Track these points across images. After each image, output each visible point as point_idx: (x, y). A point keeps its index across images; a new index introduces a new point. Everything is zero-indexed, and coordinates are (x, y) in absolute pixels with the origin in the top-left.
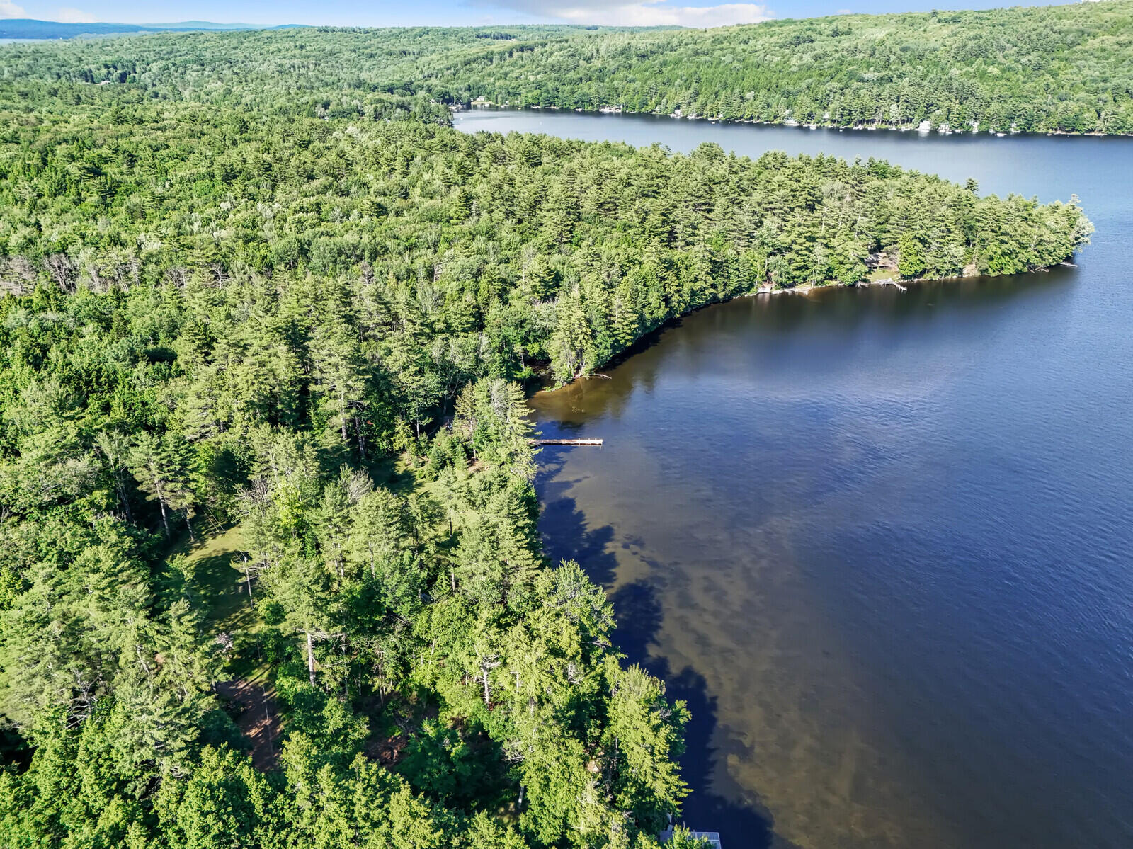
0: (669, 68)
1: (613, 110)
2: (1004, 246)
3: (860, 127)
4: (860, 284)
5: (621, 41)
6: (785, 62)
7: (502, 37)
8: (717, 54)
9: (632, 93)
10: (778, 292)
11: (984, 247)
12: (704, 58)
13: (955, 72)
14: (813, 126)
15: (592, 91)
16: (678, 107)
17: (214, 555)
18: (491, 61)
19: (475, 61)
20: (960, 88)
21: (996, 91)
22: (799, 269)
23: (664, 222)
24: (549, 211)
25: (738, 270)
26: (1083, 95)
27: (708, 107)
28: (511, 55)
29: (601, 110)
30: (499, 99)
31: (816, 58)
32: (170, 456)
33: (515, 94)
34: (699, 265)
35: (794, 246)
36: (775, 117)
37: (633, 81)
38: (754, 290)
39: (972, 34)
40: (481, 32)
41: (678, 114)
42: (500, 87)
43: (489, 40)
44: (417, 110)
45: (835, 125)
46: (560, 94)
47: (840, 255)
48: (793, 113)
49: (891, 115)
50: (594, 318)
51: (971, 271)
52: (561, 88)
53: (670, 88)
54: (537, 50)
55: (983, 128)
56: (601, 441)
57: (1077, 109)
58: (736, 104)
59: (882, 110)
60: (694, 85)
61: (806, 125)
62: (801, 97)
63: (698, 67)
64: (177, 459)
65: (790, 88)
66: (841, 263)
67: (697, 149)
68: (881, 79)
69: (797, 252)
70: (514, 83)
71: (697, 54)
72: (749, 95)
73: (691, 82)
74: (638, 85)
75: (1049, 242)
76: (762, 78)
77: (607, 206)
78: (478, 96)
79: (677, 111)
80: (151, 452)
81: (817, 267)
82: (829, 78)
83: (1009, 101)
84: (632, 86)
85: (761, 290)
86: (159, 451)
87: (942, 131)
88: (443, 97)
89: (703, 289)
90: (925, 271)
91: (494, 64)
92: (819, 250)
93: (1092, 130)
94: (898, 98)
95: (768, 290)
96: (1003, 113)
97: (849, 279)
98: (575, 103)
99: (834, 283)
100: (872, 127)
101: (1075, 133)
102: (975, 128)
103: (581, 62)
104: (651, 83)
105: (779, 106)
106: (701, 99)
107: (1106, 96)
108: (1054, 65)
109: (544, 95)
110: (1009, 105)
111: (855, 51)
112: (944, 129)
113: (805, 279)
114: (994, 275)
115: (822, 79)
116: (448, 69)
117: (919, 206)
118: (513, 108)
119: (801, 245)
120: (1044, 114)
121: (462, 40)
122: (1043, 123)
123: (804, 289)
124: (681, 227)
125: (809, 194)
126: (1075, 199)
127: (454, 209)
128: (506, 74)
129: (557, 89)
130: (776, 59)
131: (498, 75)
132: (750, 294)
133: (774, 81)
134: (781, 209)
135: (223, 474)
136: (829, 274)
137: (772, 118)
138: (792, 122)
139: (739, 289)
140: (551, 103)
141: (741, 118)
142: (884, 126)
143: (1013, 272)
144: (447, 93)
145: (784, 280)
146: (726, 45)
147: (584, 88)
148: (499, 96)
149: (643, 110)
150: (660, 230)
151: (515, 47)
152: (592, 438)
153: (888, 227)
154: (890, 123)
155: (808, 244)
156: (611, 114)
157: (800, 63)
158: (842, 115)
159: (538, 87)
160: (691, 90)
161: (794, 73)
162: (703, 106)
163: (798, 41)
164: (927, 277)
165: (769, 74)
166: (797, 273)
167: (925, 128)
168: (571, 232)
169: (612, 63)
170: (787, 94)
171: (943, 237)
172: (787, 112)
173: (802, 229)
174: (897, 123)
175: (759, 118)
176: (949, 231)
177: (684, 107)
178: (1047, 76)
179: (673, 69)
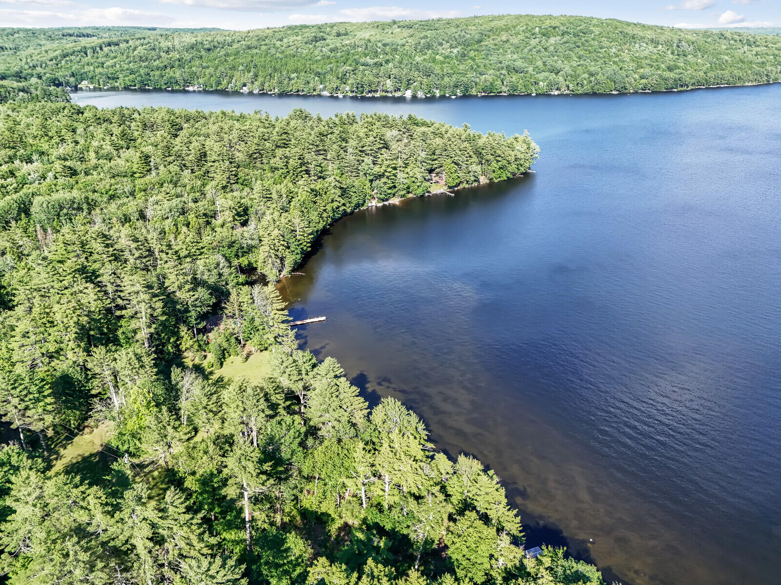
0: (232, 58)
1: (196, 88)
2: (500, 163)
3: (370, 95)
4: (427, 194)
5: (189, 39)
6: (311, 54)
7: (84, 36)
8: (264, 48)
9: (208, 76)
10: (380, 205)
11: (489, 165)
12: (255, 51)
13: (418, 59)
14: (341, 96)
15: (177, 75)
16: (245, 85)
17: (74, 461)
18: (86, 54)
19: (73, 53)
20: (424, 69)
21: (445, 70)
22: (390, 188)
23: (302, 165)
24: (214, 162)
25: (355, 192)
26: (492, 71)
27: (267, 84)
28: (101, 49)
29: (187, 89)
30: (101, 83)
31: (331, 50)
32: (26, 388)
33: (113, 79)
34: (332, 191)
35: (386, 174)
36: (314, 90)
37: (208, 67)
38: (366, 205)
39: (422, 35)
40: (65, 32)
41: (245, 90)
42: (100, 73)
43: (73, 38)
44: (38, 93)
45: (354, 94)
46: (151, 78)
47: (412, 177)
48: (325, 87)
49: (388, 86)
50: (285, 234)
51: (483, 180)
52: (152, 73)
53: (236, 72)
54: (123, 46)
55: (442, 93)
56: (324, 318)
57: (491, 80)
58: (286, 82)
59: (382, 84)
60: (253, 70)
61: (335, 95)
62: (328, 77)
63: (252, 57)
64: (34, 389)
65: (320, 70)
66: (414, 182)
67: (291, 112)
68: (376, 64)
69: (388, 178)
70: (111, 70)
71: (249, 48)
72: (294, 75)
73: (250, 68)
74: (211, 70)
75: (521, 159)
76: (299, 64)
77: (255, 156)
78: (82, 80)
79: (244, 88)
80: (10, 388)
81: (401, 186)
82: (342, 64)
83: (453, 76)
84: (207, 71)
85: (370, 205)
86: (16, 385)
87: (419, 96)
88: (54, 82)
89: (338, 208)
90: (461, 182)
91: (89, 56)
92: (400, 175)
93: (501, 92)
94: (390, 76)
95: (374, 204)
96: (452, 84)
97: (419, 192)
98: (165, 84)
99: (410, 195)
100: (378, 95)
101: (492, 94)
102: (438, 93)
103: (162, 54)
104: (221, 68)
105: (315, 82)
106: (260, 79)
107: (504, 72)
108: (472, 54)
109: (139, 79)
110: (454, 78)
111: (355, 46)
112: (420, 94)
113: (394, 195)
114: (496, 181)
115: (339, 64)
116: (51, 60)
117: (450, 143)
118: (114, 89)
119: (390, 172)
120: (474, 83)
121: (50, 38)
122: (474, 89)
123: (395, 201)
124: (313, 166)
125: (381, 139)
126: (526, 132)
127: (136, 166)
128: (103, 64)
129: (148, 74)
130: (305, 52)
131: (96, 64)
132: (365, 208)
133: (308, 66)
134: (371, 150)
135: (66, 395)
136: (408, 190)
137: (312, 91)
138: (326, 93)
139: (358, 205)
140: (146, 85)
141: (291, 91)
142: (384, 94)
143: (506, 179)
144: (56, 79)
145: (383, 196)
146: (267, 41)
147: (169, 73)
148: (101, 81)
149: (219, 88)
150: (300, 169)
151: (104, 43)
152: (317, 317)
153: (435, 157)
154: (388, 92)
155: (394, 172)
156: (194, 91)
157: (321, 54)
158: (357, 88)
159: (132, 72)
160: (252, 74)
161: (319, 60)
162: (263, 84)
163: (316, 39)
164: (461, 186)
165: (304, 61)
166: (389, 191)
167: (408, 94)
168: (236, 176)
169: (187, 55)
170: (318, 74)
171: (467, 161)
172: (321, 86)
173: (388, 162)
174: (391, 92)
175: (303, 91)
176: (470, 157)
177: (249, 85)
178: (470, 61)
179: (235, 59)
